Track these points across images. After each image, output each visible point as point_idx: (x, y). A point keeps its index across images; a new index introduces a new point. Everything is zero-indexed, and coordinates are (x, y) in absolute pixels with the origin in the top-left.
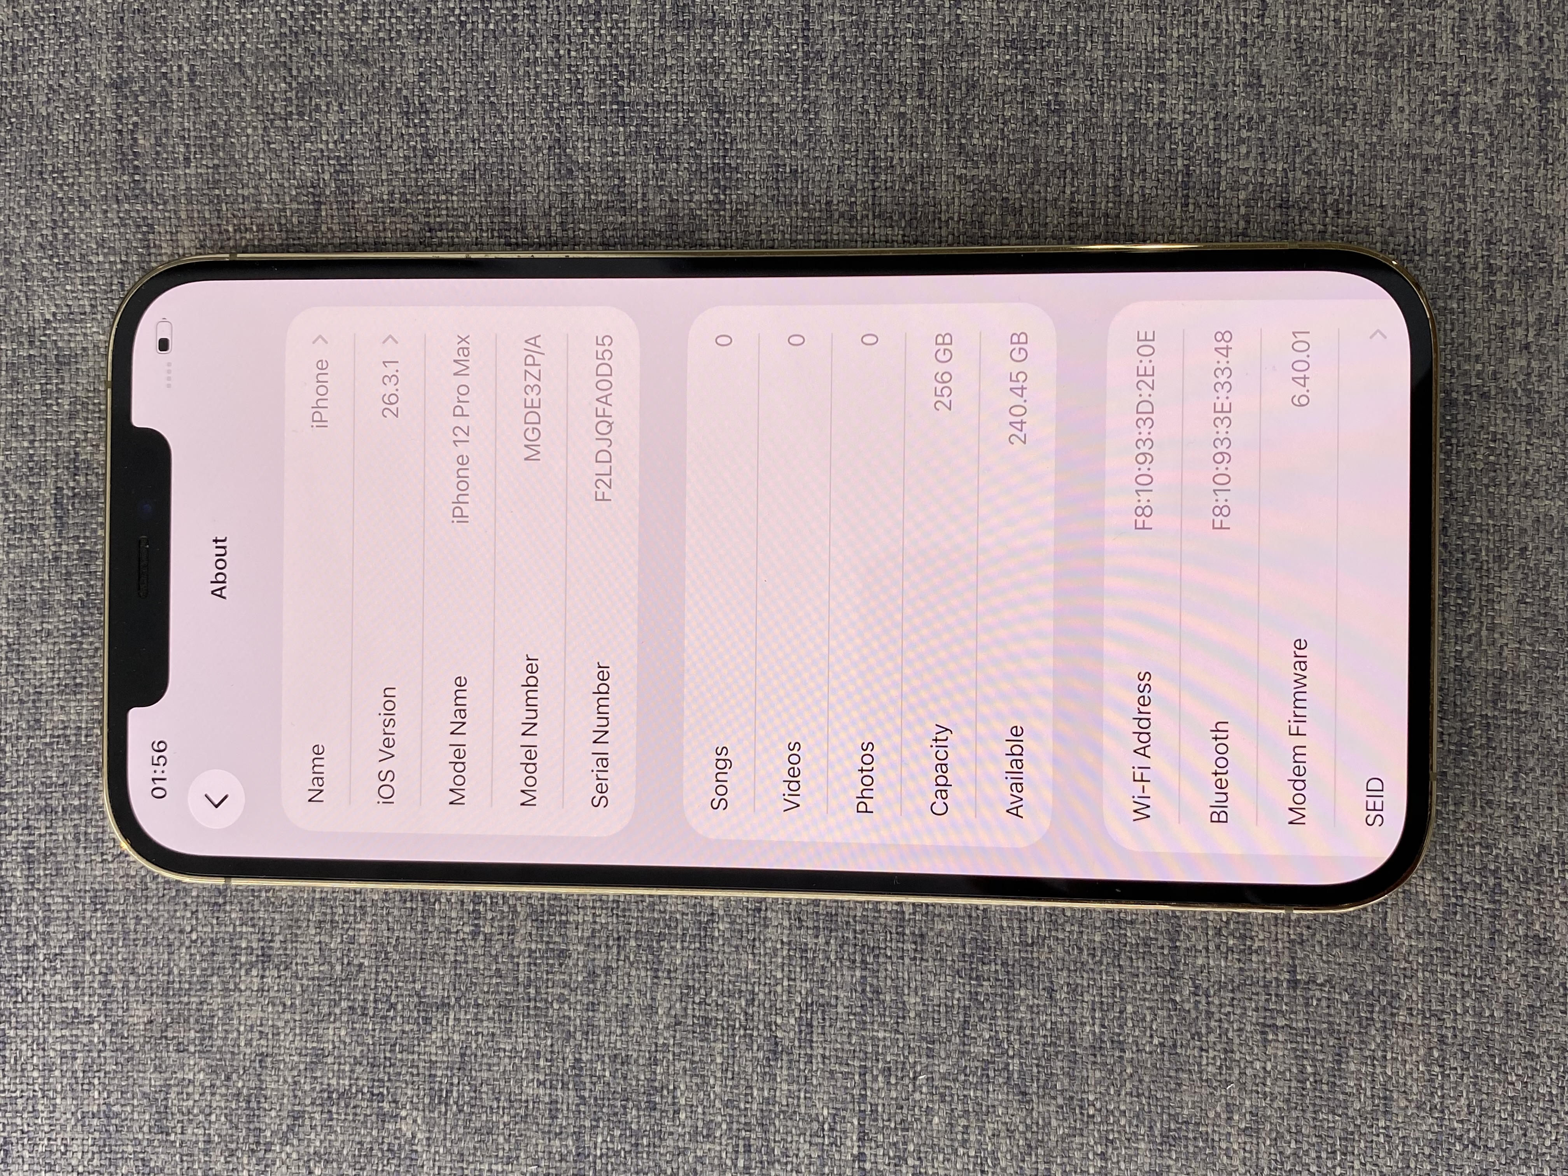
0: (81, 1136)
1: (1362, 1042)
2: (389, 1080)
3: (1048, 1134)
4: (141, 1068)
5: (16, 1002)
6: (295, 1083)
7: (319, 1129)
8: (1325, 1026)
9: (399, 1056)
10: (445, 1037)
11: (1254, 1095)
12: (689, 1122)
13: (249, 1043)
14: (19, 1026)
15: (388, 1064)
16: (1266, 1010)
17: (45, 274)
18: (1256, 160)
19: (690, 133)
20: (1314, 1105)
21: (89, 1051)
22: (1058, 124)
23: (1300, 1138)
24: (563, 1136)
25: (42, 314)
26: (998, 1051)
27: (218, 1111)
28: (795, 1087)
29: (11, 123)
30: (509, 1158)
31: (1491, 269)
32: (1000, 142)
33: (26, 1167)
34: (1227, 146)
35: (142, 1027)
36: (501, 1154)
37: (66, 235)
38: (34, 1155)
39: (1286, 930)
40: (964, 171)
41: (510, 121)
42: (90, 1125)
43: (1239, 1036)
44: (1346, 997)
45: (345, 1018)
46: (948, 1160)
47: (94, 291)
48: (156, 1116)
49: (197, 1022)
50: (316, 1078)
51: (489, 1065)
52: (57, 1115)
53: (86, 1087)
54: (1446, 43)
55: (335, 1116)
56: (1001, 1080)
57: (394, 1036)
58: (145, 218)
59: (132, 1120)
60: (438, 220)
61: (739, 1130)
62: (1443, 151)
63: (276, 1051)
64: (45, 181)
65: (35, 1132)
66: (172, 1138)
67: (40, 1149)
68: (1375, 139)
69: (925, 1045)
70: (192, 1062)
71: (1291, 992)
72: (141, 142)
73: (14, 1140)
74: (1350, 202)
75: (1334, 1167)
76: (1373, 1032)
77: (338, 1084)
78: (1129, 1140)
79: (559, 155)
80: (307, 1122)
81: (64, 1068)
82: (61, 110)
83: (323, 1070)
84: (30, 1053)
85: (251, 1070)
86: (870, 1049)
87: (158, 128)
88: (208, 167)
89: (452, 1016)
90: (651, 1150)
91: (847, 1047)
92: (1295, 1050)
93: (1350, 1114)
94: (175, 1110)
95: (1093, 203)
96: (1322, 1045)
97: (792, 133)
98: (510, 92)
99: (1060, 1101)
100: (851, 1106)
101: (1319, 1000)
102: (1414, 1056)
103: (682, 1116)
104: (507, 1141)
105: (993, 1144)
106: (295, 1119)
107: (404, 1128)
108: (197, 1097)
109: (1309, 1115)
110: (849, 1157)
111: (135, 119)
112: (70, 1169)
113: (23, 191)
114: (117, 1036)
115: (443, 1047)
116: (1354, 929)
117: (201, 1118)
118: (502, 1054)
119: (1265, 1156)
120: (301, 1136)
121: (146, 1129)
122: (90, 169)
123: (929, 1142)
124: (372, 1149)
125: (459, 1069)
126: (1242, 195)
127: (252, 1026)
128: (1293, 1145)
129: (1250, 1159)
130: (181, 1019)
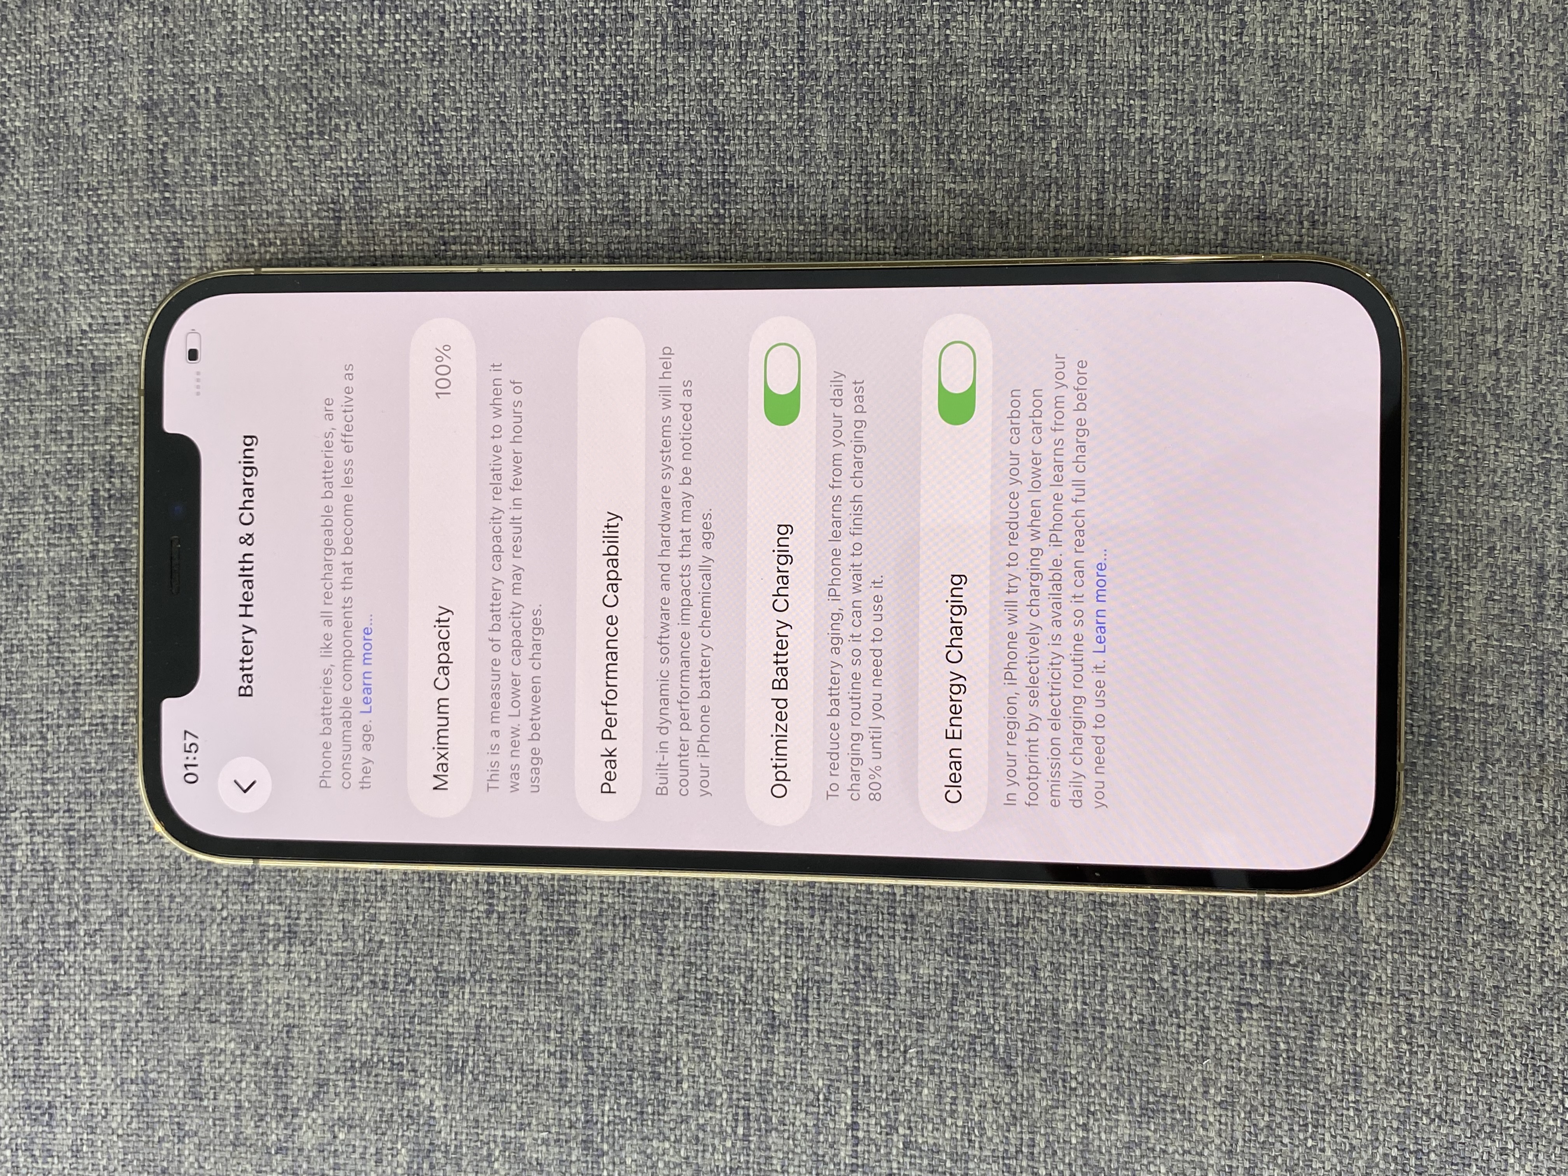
0: (120, 1101)
1: (1333, 1020)
2: (409, 1050)
3: (1033, 1106)
4: (176, 1037)
5: (58, 975)
6: (320, 1053)
7: (343, 1096)
8: (1298, 1004)
9: (418, 1028)
10: (461, 1009)
11: (1230, 1070)
12: (691, 1092)
13: (276, 1015)
14: (62, 997)
15: (407, 1035)
16: (1241, 989)
17: (81, 287)
18: (1234, 173)
19: (691, 150)
20: (1287, 1080)
21: (127, 1021)
22: (1043, 139)
23: (1273, 1111)
24: (573, 1104)
25: (79, 325)
26: (984, 1026)
27: (248, 1079)
28: (791, 1059)
29: (49, 144)
30: (522, 1124)
31: (1462, 278)
32: (987, 158)
33: (69, 1130)
34: (1206, 160)
35: (176, 999)
36: (514, 1120)
37: (101, 250)
38: (76, 1118)
39: (1261, 913)
40: (952, 186)
41: (519, 139)
42: (128, 1090)
43: (1215, 1014)
44: (1318, 978)
45: (366, 992)
46: (937, 1129)
47: (128, 303)
48: (190, 1083)
49: (228, 994)
50: (339, 1048)
51: (502, 1036)
52: (98, 1081)
53: (124, 1055)
54: (1419, 59)
55: (358, 1084)
56: (987, 1054)
57: (413, 1008)
58: (174, 233)
59: (168, 1086)
60: (452, 234)
61: (739, 1099)
62: (1415, 163)
63: (302, 1022)
64: (80, 198)
65: (78, 1097)
66: (205, 1103)
67: (82, 1112)
68: (1349, 153)
69: (915, 1020)
70: (223, 1032)
71: (1266, 972)
72: (171, 161)
73: (58, 1104)
74: (1325, 214)
75: (1306, 1139)
76: (1344, 1011)
77: (361, 1054)
78: (1109, 1112)
79: (567, 172)
80: (332, 1090)
81: (104, 1037)
82: (96, 131)
83: (346, 1040)
84: (72, 1023)
85: (279, 1040)
86: (862, 1024)
87: (186, 147)
88: (234, 185)
89: (467, 990)
90: (656, 1117)
91: (841, 1021)
92: (1269, 1027)
93: (1321, 1089)
94: (208, 1077)
95: (1077, 215)
96: (1294, 1023)
97: (788, 149)
98: (519, 111)
99: (1044, 1074)
100: (844, 1077)
101: (1292, 980)
102: (1383, 1034)
103: (685, 1085)
104: (520, 1108)
105: (980, 1115)
106: (320, 1086)
107: (423, 1095)
108: (228, 1065)
109: (1282, 1090)
110: (843, 1126)
111: (165, 139)
112: (110, 1132)
113: (60, 208)
114: (153, 1008)
115: (459, 1020)
116: (1326, 913)
117: (232, 1084)
118: (514, 1026)
119: (1240, 1128)
120: (326, 1103)
121: (181, 1095)
122: (123, 187)
123: (919, 1112)
124: (392, 1115)
125: (474, 1040)
126: (1221, 208)
127: (279, 999)
128: (1267, 1118)
129: (1226, 1131)
130: (212, 992)
